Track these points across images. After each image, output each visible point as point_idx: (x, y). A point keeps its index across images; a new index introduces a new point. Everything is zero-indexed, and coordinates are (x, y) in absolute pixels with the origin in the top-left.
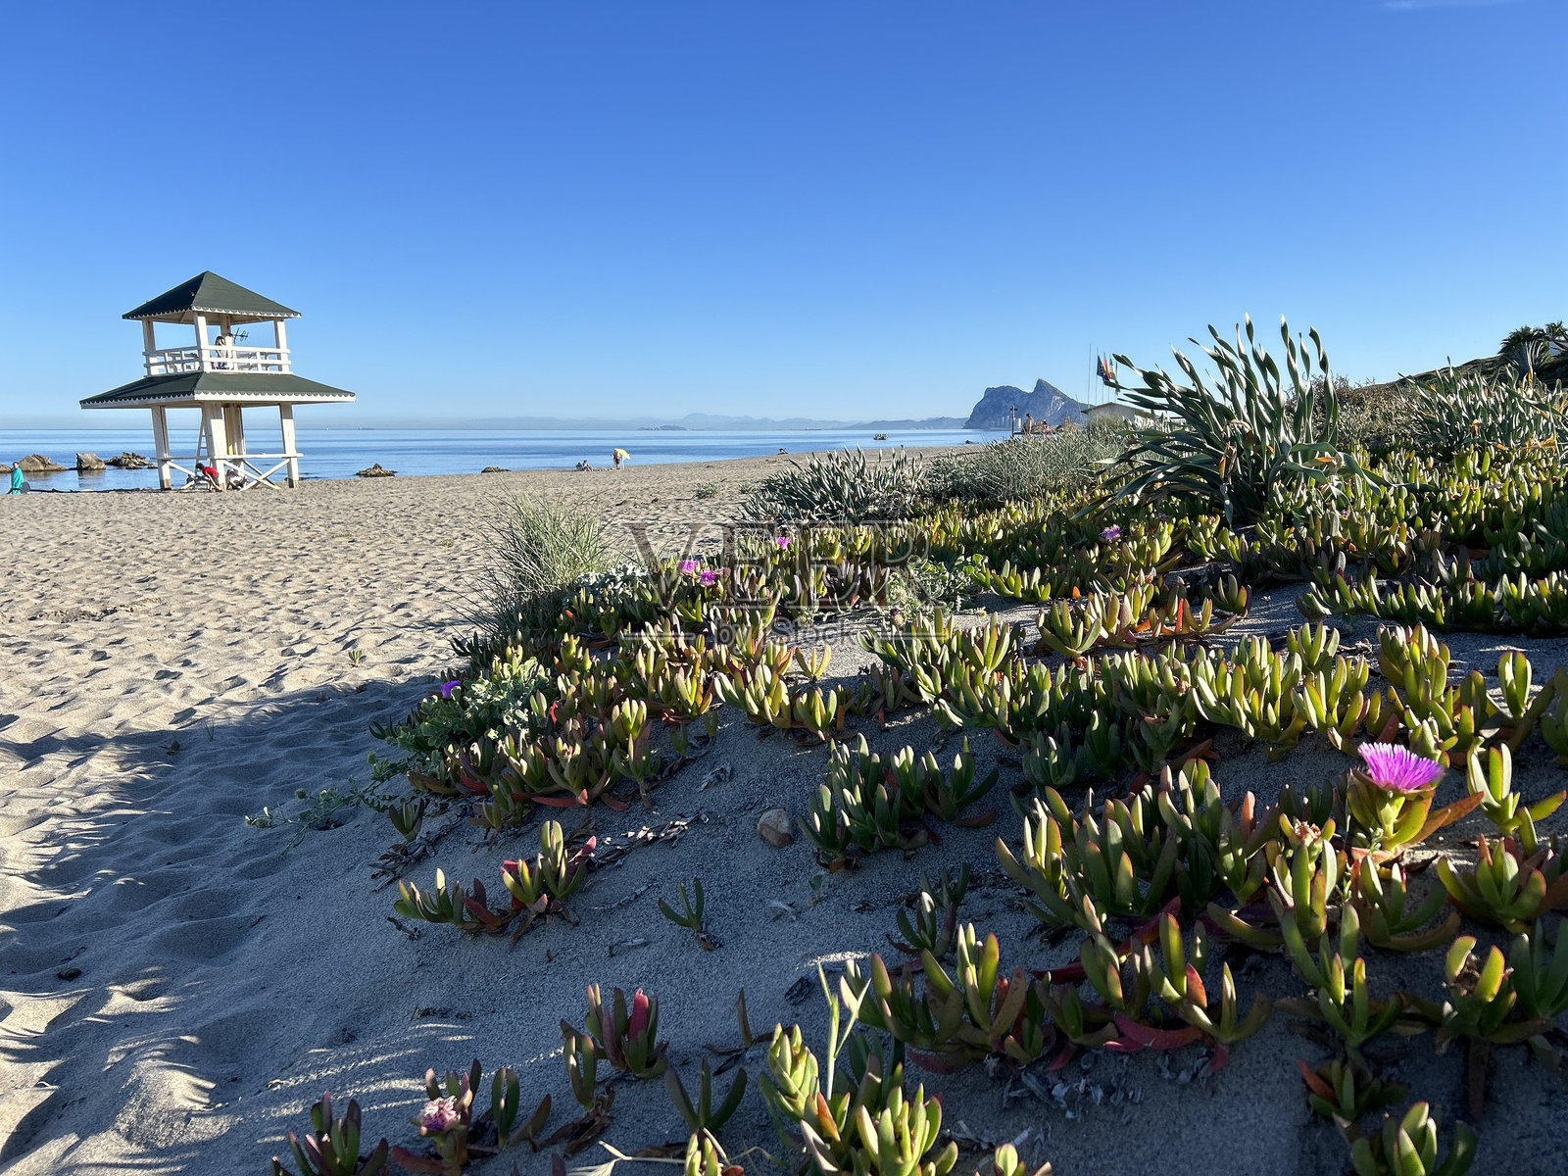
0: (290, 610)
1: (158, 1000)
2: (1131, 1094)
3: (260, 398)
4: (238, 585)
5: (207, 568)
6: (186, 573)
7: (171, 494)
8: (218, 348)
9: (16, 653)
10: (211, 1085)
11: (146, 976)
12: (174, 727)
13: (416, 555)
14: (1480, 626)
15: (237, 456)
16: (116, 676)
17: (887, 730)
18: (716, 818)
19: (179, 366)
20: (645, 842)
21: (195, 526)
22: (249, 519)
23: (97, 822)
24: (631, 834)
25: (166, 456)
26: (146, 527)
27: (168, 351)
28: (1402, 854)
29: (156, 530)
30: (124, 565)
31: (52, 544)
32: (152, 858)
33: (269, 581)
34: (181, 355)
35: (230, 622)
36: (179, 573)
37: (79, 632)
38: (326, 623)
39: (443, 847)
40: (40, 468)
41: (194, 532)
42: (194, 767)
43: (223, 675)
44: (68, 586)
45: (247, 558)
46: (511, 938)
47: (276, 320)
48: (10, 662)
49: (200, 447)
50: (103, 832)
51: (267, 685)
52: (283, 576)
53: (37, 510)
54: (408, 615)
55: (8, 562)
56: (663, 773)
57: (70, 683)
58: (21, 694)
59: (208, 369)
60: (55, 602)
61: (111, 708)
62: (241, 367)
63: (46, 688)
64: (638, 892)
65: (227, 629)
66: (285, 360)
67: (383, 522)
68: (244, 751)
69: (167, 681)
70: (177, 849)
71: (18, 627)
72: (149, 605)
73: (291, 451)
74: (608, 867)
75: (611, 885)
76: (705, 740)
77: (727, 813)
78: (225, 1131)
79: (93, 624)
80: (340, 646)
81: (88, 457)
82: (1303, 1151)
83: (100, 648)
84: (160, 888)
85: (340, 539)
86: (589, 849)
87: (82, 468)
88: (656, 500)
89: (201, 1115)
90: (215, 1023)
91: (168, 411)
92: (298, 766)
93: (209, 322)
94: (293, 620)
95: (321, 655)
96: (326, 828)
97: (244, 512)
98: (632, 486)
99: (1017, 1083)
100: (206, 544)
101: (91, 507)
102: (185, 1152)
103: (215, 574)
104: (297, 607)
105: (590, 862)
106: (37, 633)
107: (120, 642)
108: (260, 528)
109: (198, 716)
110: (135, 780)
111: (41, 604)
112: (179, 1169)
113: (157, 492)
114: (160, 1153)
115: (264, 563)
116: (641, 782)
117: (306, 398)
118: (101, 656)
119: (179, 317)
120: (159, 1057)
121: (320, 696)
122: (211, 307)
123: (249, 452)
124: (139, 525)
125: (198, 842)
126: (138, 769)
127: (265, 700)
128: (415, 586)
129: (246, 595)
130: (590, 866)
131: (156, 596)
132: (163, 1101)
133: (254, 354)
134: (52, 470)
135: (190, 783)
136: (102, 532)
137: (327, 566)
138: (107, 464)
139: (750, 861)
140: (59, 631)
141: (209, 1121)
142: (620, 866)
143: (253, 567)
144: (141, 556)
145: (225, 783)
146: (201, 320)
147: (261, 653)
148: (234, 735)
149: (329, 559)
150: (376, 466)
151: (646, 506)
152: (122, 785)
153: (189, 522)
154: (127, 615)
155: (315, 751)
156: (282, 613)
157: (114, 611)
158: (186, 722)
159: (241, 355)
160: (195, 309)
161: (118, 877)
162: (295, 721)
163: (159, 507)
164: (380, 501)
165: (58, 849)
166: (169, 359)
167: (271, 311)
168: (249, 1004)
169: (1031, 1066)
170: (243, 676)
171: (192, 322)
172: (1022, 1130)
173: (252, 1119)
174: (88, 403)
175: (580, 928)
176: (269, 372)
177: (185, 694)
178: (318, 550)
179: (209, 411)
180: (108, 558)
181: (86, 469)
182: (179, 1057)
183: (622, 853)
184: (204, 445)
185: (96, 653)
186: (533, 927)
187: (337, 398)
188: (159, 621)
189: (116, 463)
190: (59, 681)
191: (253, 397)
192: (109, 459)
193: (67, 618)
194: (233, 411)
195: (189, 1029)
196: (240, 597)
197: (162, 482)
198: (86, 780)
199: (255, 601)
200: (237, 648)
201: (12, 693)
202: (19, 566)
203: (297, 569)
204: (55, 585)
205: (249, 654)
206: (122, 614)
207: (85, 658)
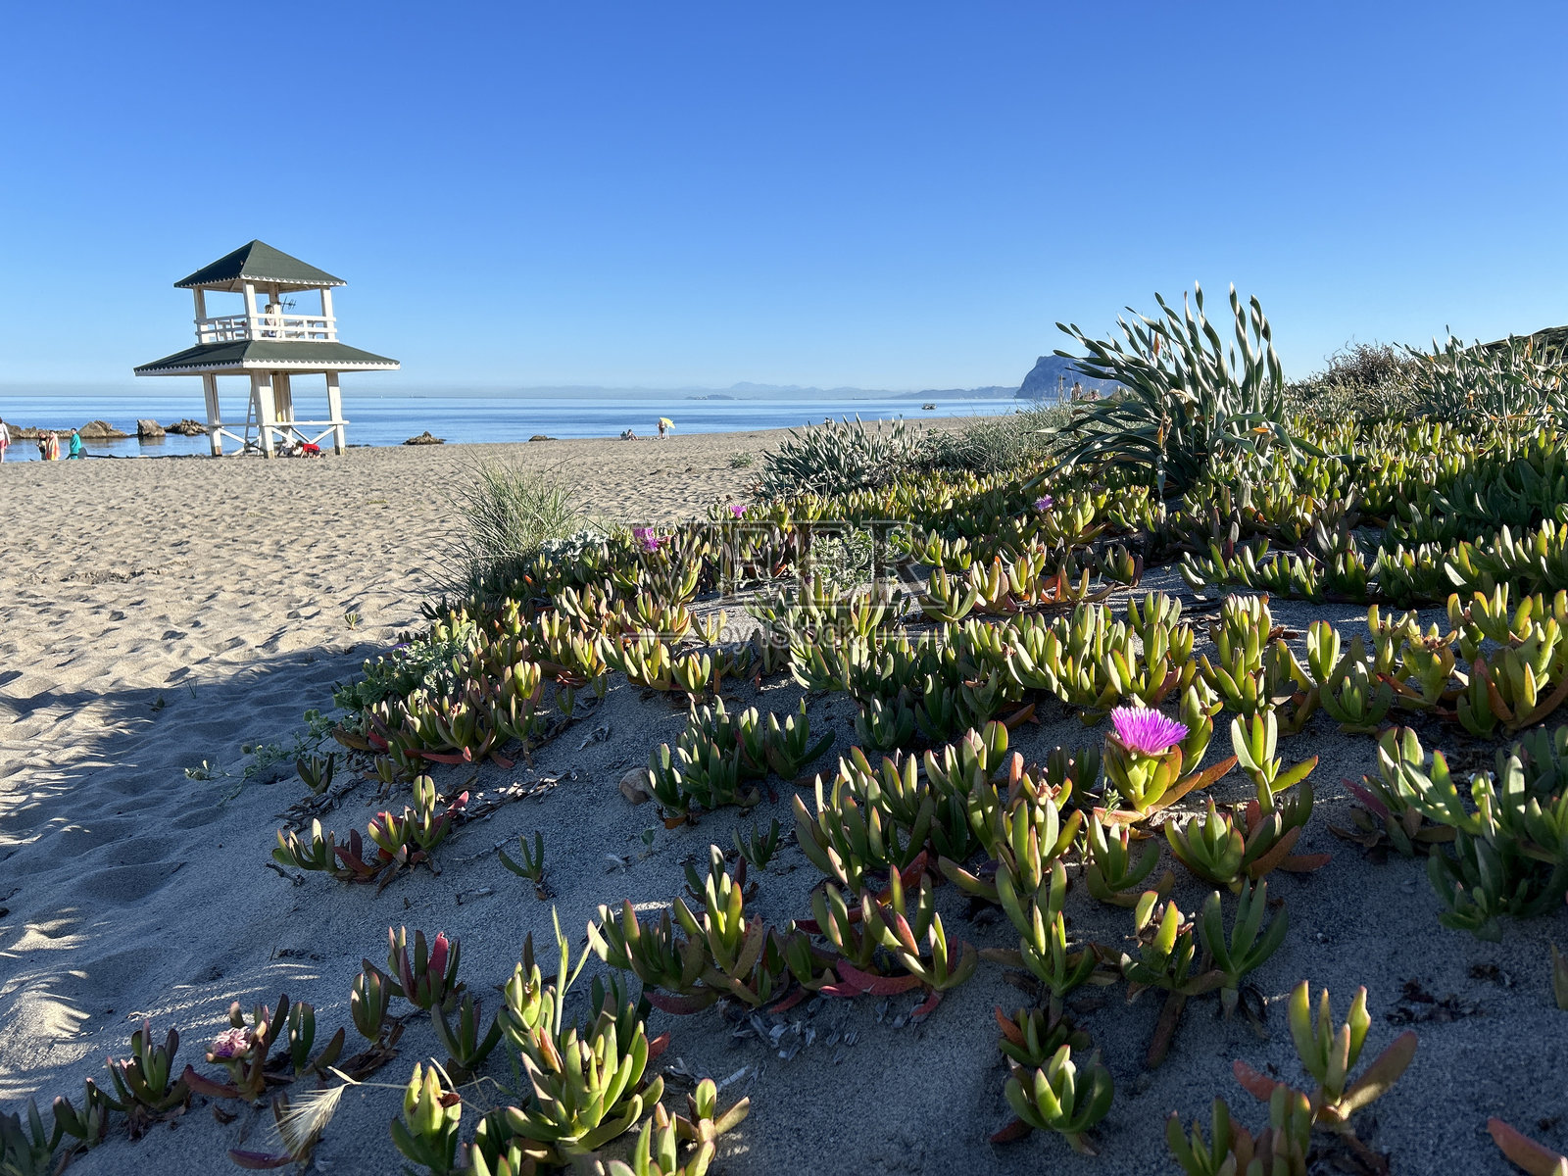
0: (308, 575)
1: (65, 938)
2: (846, 1037)
3: (306, 365)
4: (265, 549)
5: (240, 532)
6: (219, 537)
7: (221, 460)
8: (268, 316)
9: (40, 612)
10: (85, 1016)
11: (62, 916)
12: (167, 686)
13: (443, 521)
14: (1353, 598)
15: (285, 424)
16: (127, 633)
17: (762, 693)
18: (585, 776)
19: (229, 334)
20: (515, 798)
21: (238, 492)
22: (292, 485)
23: (67, 773)
24: (502, 790)
25: (217, 423)
26: (192, 492)
27: (218, 319)
28: (1154, 815)
29: (201, 496)
30: (163, 529)
31: (101, 508)
32: (107, 806)
33: (296, 546)
34: (230, 323)
35: (247, 585)
36: (212, 537)
37: (102, 594)
38: (336, 587)
39: (348, 800)
40: (102, 435)
41: (237, 498)
42: (171, 723)
43: (224, 637)
44: (105, 549)
45: (280, 523)
46: (377, 887)
47: (322, 288)
48: (32, 621)
49: (249, 414)
50: (68, 783)
51: (263, 646)
52: (309, 541)
53: (91, 476)
54: (418, 580)
55: (55, 525)
56: (548, 734)
57: (82, 642)
58: (33, 652)
59: (257, 336)
60: (89, 565)
61: (110, 666)
62: (289, 335)
63: (57, 647)
64: (498, 845)
65: (243, 592)
66: (331, 329)
67: (420, 489)
68: (223, 709)
69: (169, 641)
70: (131, 799)
71: (49, 588)
72: (176, 568)
73: (337, 418)
74: (477, 820)
75: (478, 838)
76: (593, 701)
77: (597, 772)
78: (81, 1057)
79: (119, 585)
80: (344, 609)
81: (149, 424)
82: (986, 1092)
83: (118, 608)
84: (103, 834)
85: (374, 506)
86: (461, 803)
87: (143, 436)
88: (689, 470)
89: (65, 1042)
90: (104, 960)
91: (218, 378)
92: (269, 723)
93: (258, 290)
94: (307, 584)
95: (324, 617)
96: (273, 782)
97: (288, 478)
98: (670, 455)
99: (746, 1024)
100: (245, 509)
101: (143, 472)
102: (43, 1075)
103: (246, 538)
104: (315, 571)
105: (460, 817)
106: (65, 593)
107: (139, 603)
108: (301, 495)
109: (191, 675)
110: (113, 734)
111: (75, 567)
112: (33, 1089)
113: (208, 458)
114: (22, 1075)
115: (295, 528)
116: (525, 741)
117: (351, 366)
118: (118, 616)
119: (228, 285)
120: (44, 990)
121: (307, 658)
122: (260, 275)
123: (297, 419)
124: (185, 491)
125: (156, 792)
126: (119, 724)
127: (258, 660)
128: (432, 553)
129: (270, 559)
130: (459, 820)
131: (185, 559)
132: (33, 1029)
133: (301, 323)
134: (114, 437)
135: (161, 739)
136: (150, 497)
137: (355, 531)
138: (167, 431)
139: (609, 816)
140: (85, 593)
141: (70, 1048)
142: (488, 820)
143: (285, 533)
144: (181, 521)
145: (195, 739)
146: (250, 289)
147: (268, 616)
148: (219, 693)
149: (358, 525)
150: (426, 434)
151: (678, 475)
152: (101, 739)
153: (234, 488)
154: (153, 577)
155: (289, 709)
156: (300, 577)
157: (142, 573)
158: (179, 681)
159: (288, 324)
160: (243, 277)
161: (67, 824)
162: (280, 680)
163: (208, 473)
164: (421, 468)
165: (24, 798)
166: (219, 327)
167: (317, 279)
168: (139, 943)
169: (761, 1010)
170: (242, 637)
171: (241, 290)
172: (740, 1067)
173: (107, 1047)
174: (141, 370)
175: (441, 878)
176: (316, 340)
177: (184, 654)
178: (351, 516)
179: (257, 378)
180: (150, 522)
181: (147, 435)
182: (64, 990)
183: (493, 808)
184: (253, 412)
185: (114, 613)
186: (400, 876)
187: (382, 366)
188: (182, 584)
189: (175, 430)
190: (71, 640)
191: (299, 365)
192: (169, 426)
193: (98, 579)
194: (281, 378)
195: (79, 964)
196: (264, 561)
197: (213, 448)
198: (68, 734)
199: (277, 565)
200: (246, 610)
201: (25, 650)
202: (64, 529)
203: (324, 534)
204: (93, 548)
205: (256, 616)
206: (149, 576)
207: (103, 619)
